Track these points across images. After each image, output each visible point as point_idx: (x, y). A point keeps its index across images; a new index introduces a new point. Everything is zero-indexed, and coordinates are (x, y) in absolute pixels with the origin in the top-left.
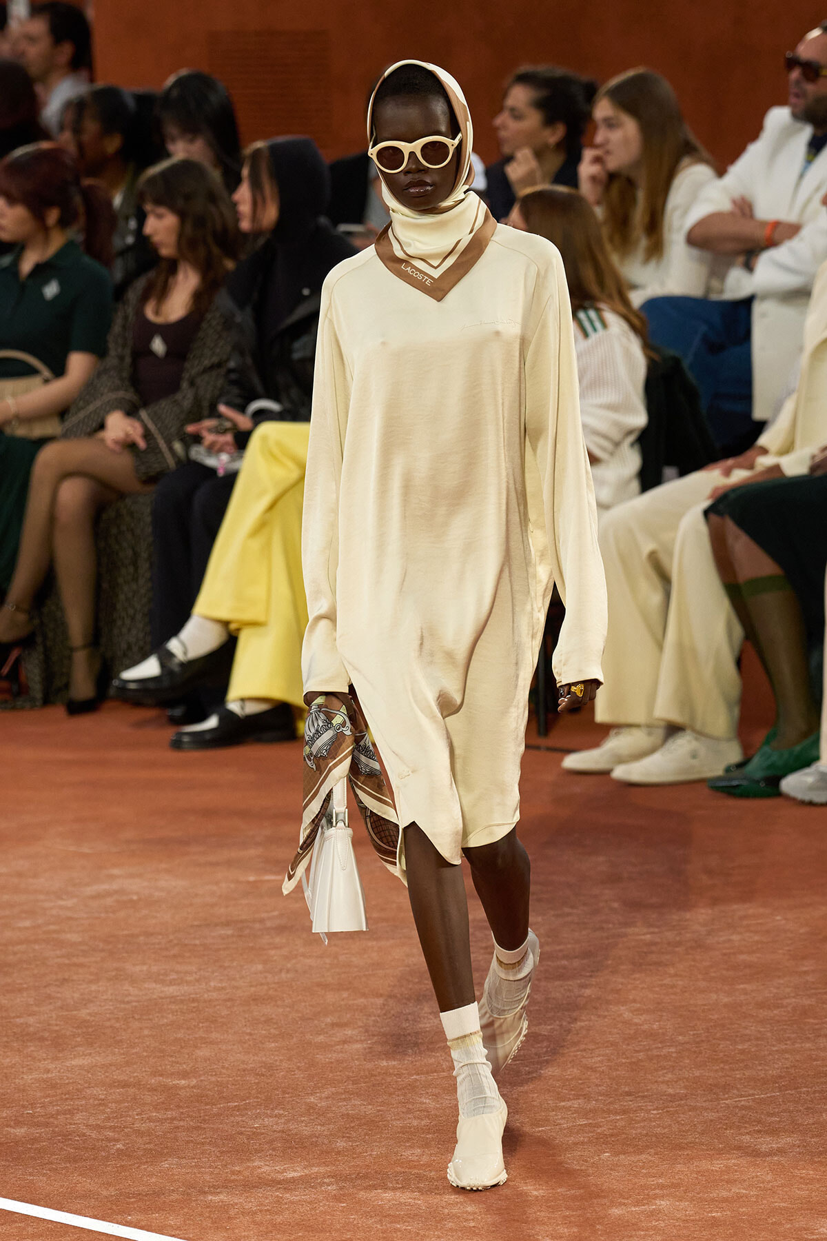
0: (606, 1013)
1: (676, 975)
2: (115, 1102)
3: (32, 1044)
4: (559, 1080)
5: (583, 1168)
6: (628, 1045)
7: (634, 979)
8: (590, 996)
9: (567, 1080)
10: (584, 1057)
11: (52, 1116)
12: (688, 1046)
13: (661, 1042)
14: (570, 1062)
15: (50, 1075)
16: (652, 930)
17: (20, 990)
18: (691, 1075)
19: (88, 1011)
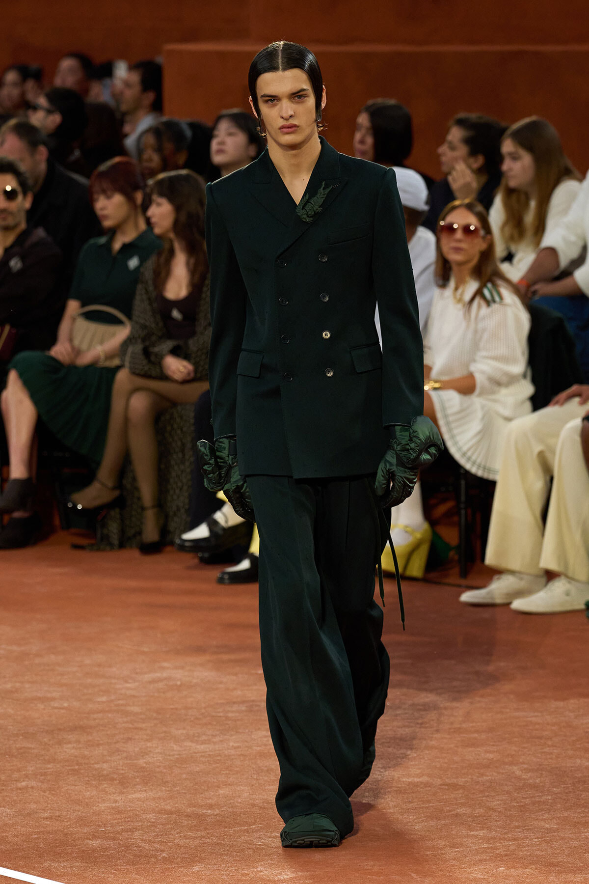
0: (504, 771)
1: (553, 746)
2: (162, 825)
3: (105, 782)
4: (469, 817)
5: (486, 877)
6: (518, 793)
7: (524, 748)
8: (493, 759)
9: (476, 817)
10: (487, 801)
11: (118, 833)
12: (560, 795)
13: (541, 792)
14: (478, 804)
15: (117, 805)
16: (536, 714)
17: (98, 745)
18: (561, 815)
19: (145, 761)
